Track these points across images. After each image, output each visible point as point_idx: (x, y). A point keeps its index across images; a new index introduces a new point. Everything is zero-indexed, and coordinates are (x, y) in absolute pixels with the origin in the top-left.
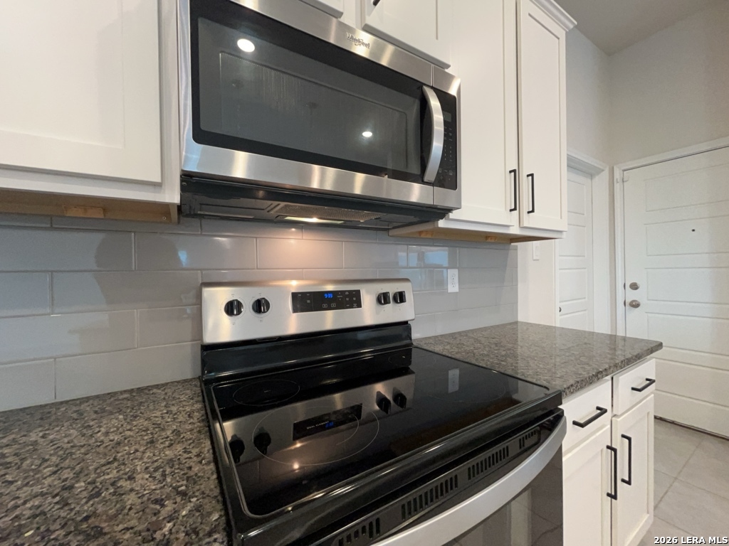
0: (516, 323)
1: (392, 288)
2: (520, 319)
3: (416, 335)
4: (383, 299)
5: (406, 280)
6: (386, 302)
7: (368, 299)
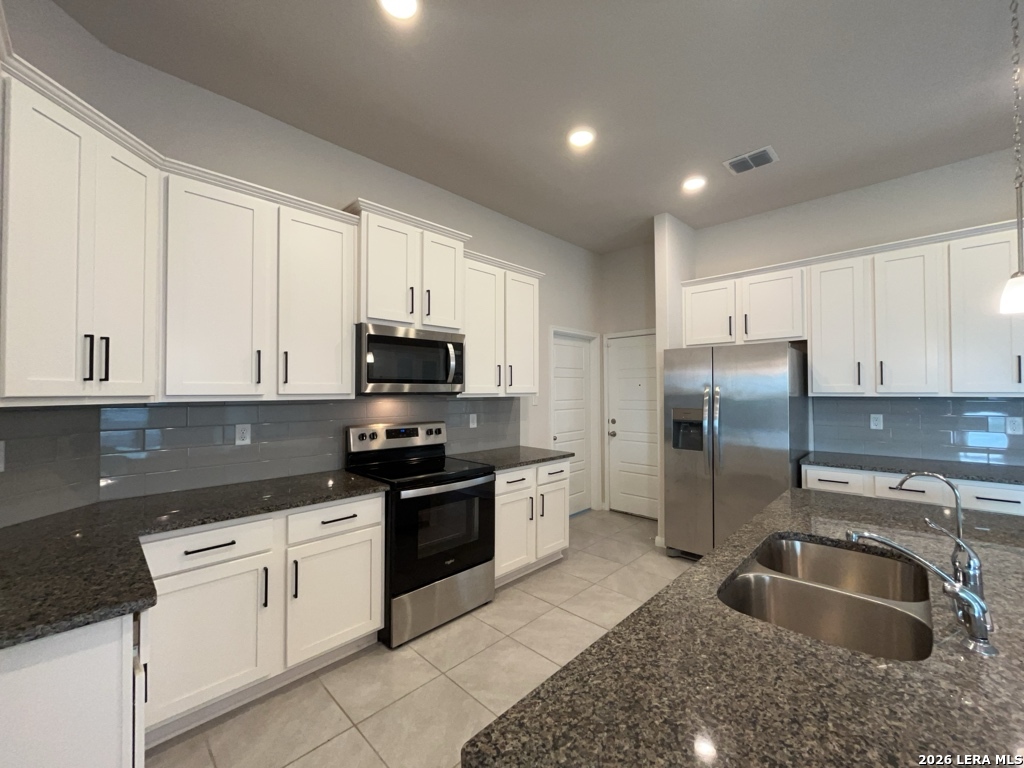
0: (519, 446)
1: (434, 427)
2: (522, 444)
3: (448, 452)
4: (429, 432)
5: (443, 422)
6: (431, 433)
7: (421, 432)
